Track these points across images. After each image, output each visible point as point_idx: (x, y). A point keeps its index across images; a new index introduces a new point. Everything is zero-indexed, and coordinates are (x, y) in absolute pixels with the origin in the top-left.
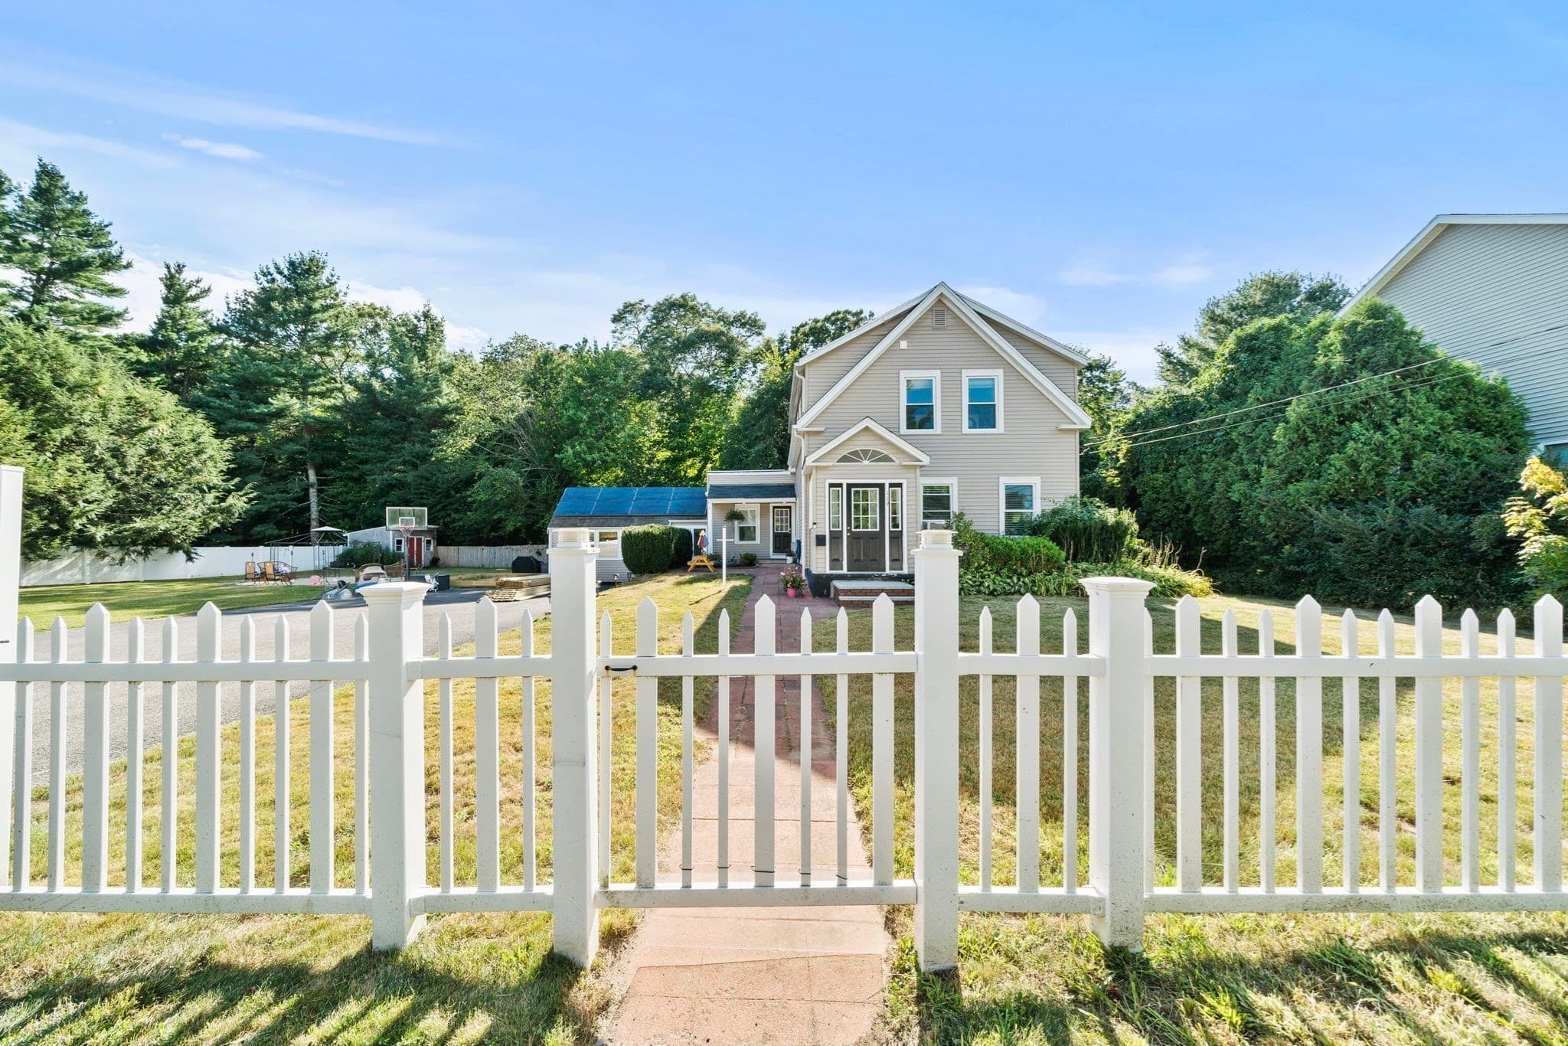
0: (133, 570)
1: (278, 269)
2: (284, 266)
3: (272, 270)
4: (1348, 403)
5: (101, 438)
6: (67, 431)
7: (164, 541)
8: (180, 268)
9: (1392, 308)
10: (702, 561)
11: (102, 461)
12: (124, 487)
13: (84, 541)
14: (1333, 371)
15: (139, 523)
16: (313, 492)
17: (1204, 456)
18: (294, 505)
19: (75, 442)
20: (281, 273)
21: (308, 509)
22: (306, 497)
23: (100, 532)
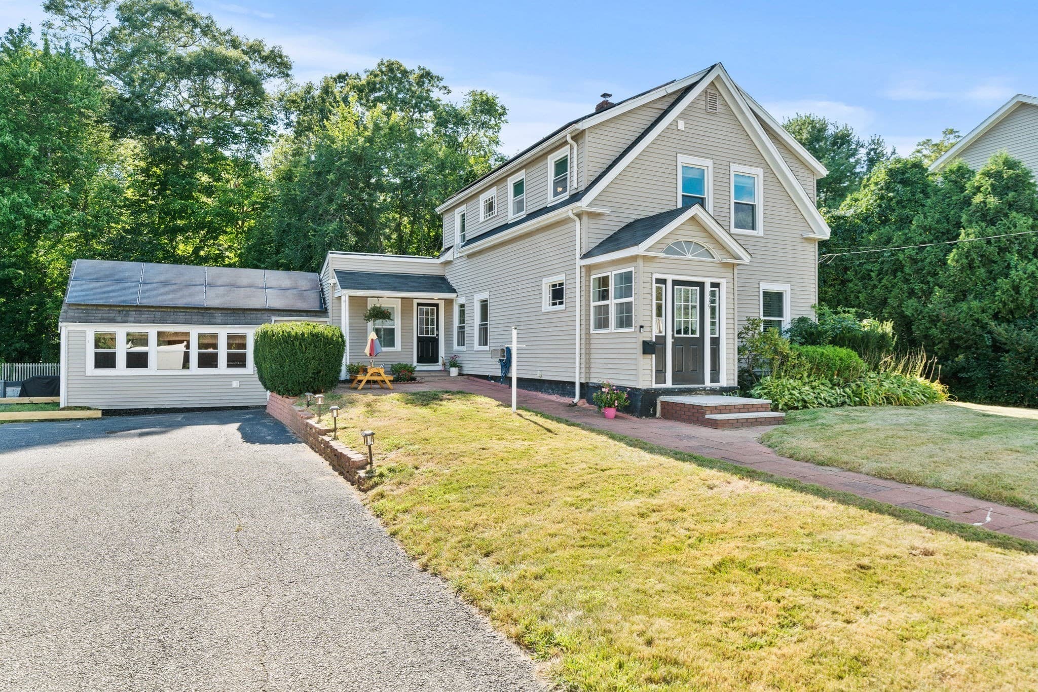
4: (1004, 237)
9: (1020, 163)
10: (379, 374)
14: (990, 209)
17: (872, 274)
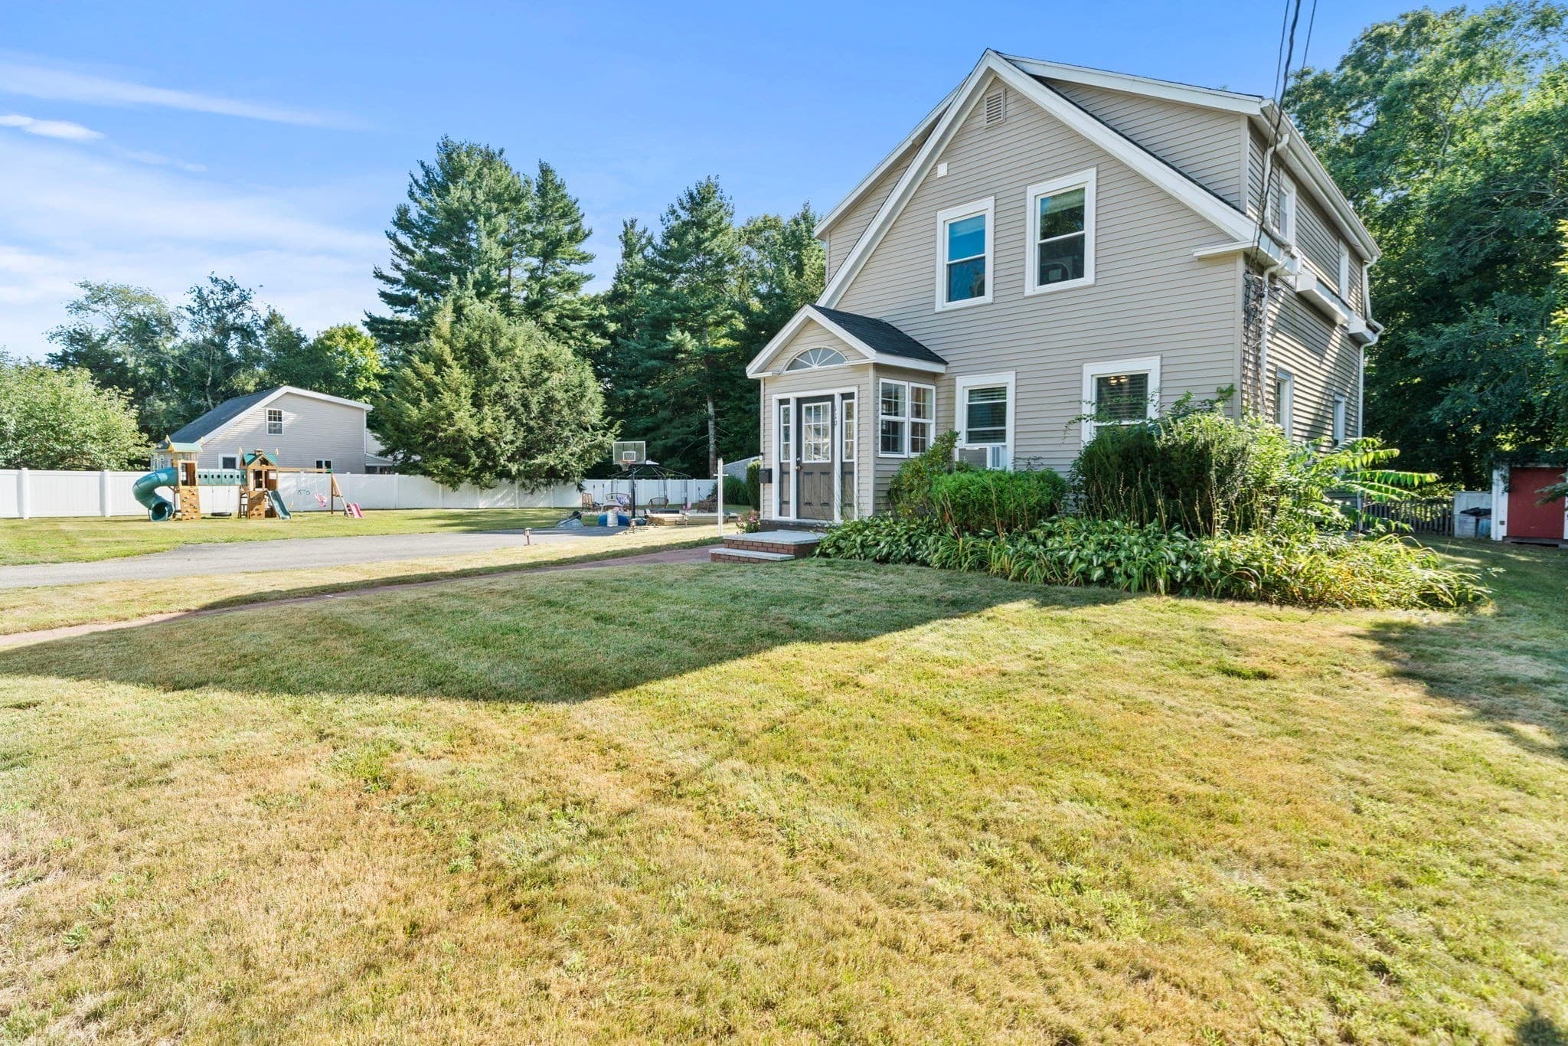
0: (545, 501)
1: (681, 204)
2: (685, 199)
3: (677, 207)
5: (513, 389)
6: (496, 388)
7: (553, 476)
8: (633, 223)
11: (516, 410)
12: (530, 430)
13: (505, 474)
15: (540, 460)
16: (711, 424)
18: (692, 439)
19: (501, 396)
20: (683, 208)
21: (707, 441)
22: (704, 430)
23: (514, 468)
